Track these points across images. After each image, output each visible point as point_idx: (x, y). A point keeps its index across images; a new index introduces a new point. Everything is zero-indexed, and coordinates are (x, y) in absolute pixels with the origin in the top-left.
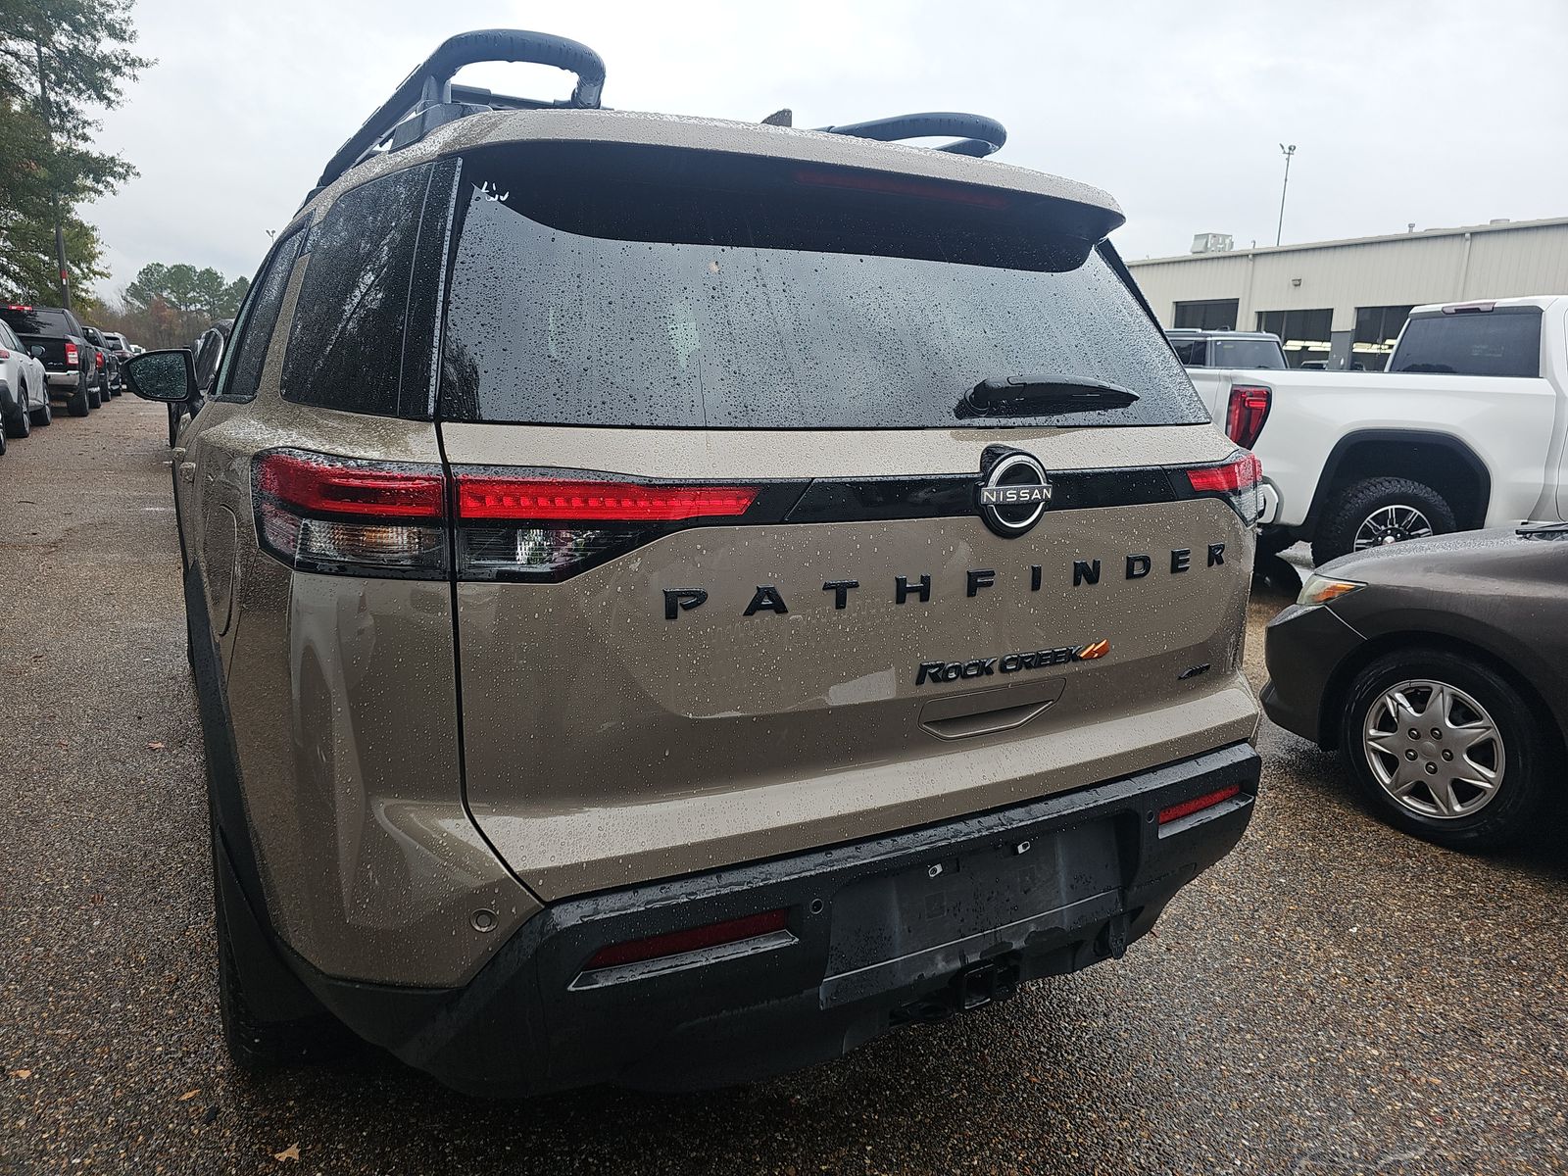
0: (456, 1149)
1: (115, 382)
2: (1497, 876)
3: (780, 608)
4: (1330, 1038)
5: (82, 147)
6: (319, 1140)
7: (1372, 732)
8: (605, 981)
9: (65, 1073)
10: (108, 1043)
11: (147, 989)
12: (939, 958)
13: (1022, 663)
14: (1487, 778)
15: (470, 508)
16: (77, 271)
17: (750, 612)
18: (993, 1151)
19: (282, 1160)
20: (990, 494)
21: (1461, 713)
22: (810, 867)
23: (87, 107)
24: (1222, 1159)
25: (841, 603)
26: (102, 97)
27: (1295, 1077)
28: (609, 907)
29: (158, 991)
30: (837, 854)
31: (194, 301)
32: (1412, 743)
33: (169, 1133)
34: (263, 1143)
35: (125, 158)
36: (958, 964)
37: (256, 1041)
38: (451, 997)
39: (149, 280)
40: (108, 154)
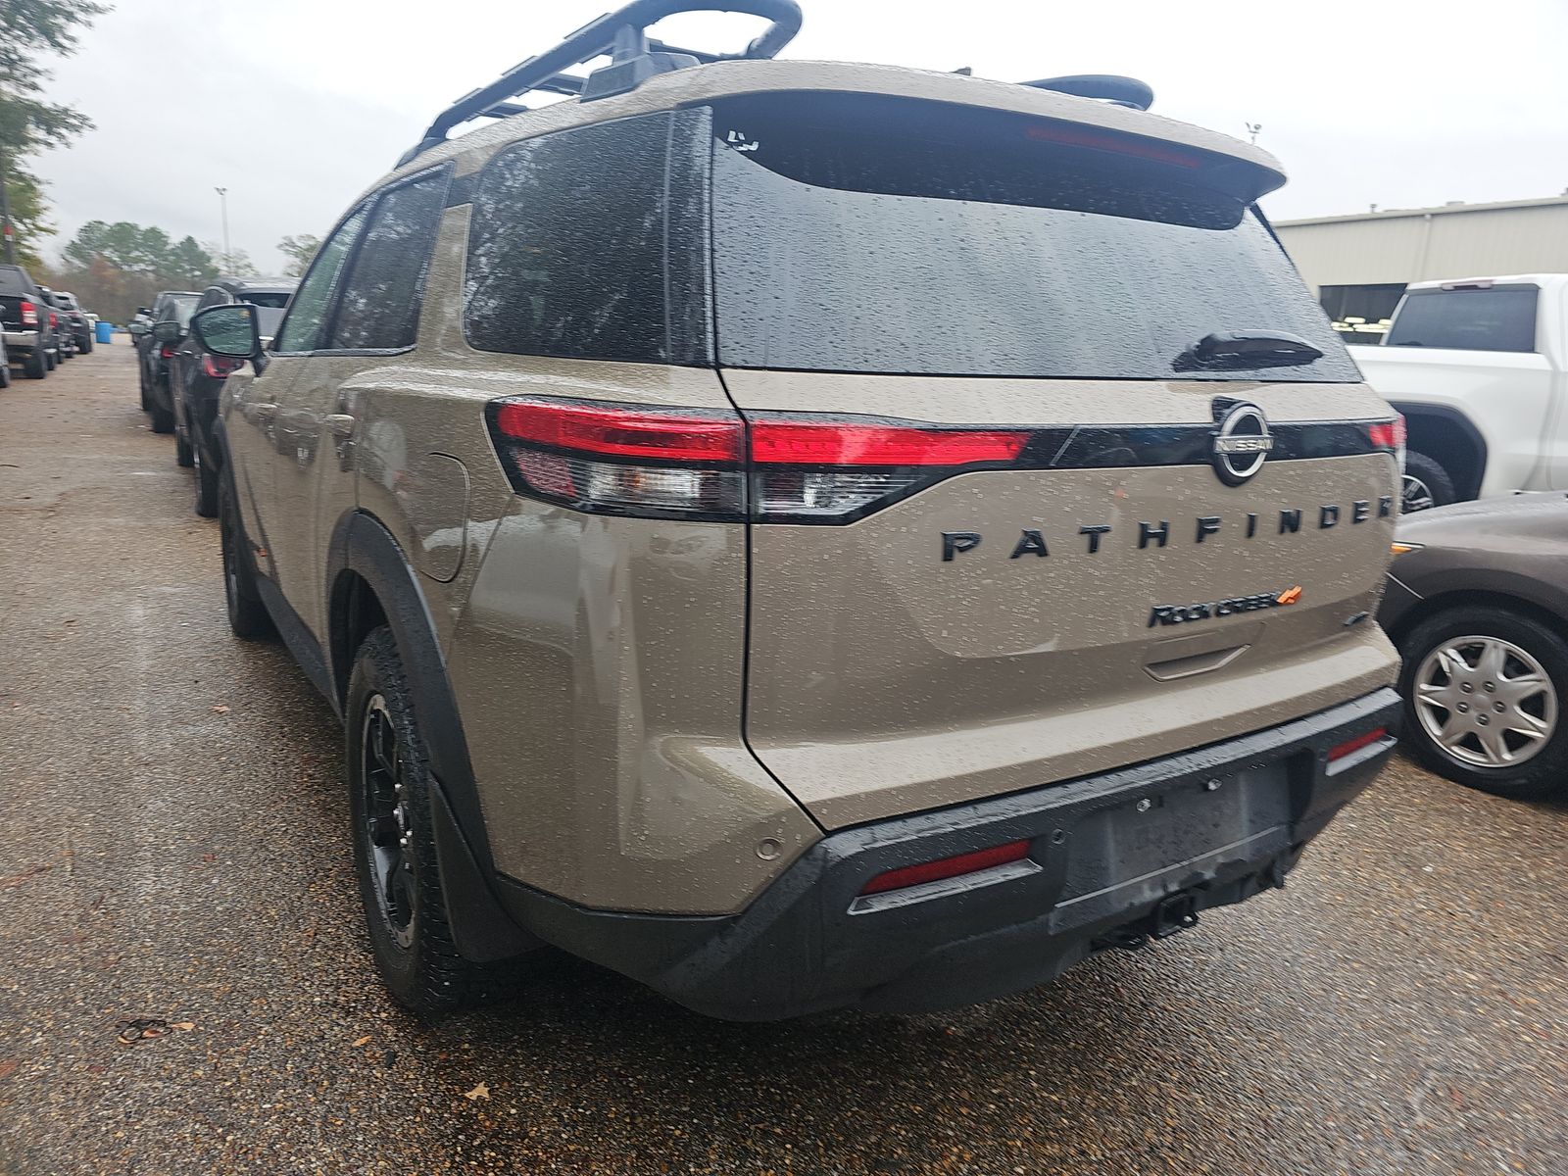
0: (640, 1083)
1: (67, 344)
2: (1546, 818)
3: (1042, 551)
4: (1429, 965)
5: (32, 96)
6: (504, 1079)
7: (1424, 687)
8: (880, 905)
9: (230, 1024)
10: (265, 995)
11: (287, 943)
12: (1146, 887)
13: (1235, 608)
14: (1538, 729)
15: (762, 453)
16: (20, 226)
17: (1015, 556)
18: (1148, 1072)
19: (474, 1098)
20: (1224, 444)
21: (1515, 667)
22: (1053, 799)
23: (40, 55)
24: (1358, 1074)
25: (1093, 547)
26: (56, 44)
27: (1406, 1000)
28: (885, 836)
29: (298, 944)
30: (1073, 787)
31: (138, 260)
32: (1464, 696)
33: (353, 1077)
34: (449, 1084)
35: (80, 110)
36: (1160, 893)
37: (446, 984)
38: (725, 925)
39: (89, 238)
40: (62, 104)
